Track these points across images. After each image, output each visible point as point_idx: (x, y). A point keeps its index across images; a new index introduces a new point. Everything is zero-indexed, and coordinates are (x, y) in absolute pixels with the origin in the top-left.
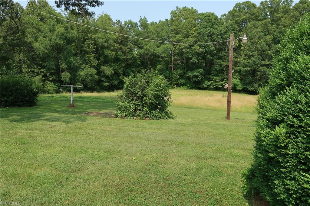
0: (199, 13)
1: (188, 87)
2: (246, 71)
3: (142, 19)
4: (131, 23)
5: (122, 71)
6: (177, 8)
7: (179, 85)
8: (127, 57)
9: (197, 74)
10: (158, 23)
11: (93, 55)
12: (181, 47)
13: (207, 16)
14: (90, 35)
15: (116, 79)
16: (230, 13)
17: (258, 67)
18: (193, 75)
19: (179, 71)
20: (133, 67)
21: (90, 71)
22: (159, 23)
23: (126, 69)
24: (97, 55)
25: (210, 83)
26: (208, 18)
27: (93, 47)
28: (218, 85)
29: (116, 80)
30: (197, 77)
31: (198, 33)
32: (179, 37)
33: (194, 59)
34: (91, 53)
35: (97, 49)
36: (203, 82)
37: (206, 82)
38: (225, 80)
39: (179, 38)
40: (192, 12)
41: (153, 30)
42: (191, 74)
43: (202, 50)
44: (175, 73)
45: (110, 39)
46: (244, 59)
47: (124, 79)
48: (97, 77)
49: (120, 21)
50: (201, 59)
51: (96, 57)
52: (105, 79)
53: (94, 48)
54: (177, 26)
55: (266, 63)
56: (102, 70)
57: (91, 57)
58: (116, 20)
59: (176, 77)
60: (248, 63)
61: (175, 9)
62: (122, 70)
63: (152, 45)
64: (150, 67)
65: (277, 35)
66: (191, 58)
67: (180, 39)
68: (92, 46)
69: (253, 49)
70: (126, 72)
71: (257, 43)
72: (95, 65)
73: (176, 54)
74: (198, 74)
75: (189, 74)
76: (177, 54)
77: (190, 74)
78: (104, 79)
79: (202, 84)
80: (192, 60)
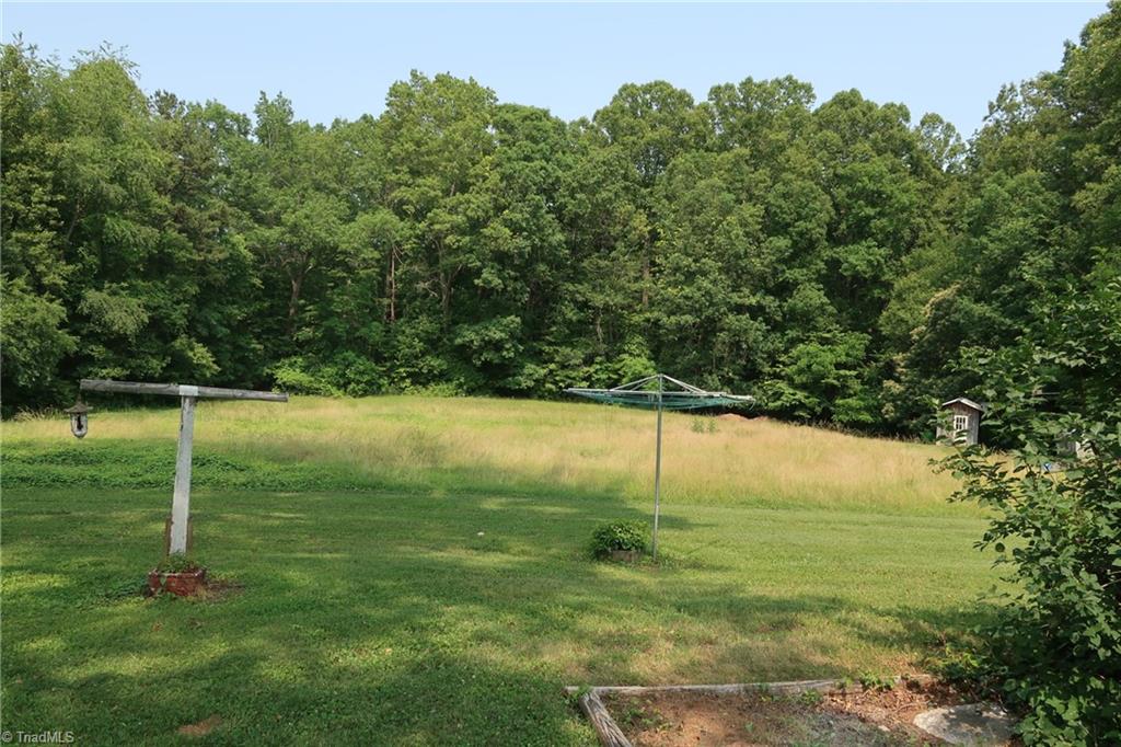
0: (500, 103)
1: (460, 386)
2: (680, 328)
3: (270, 102)
4: (219, 114)
5: (185, 316)
6: (414, 74)
7: (421, 380)
8: (210, 256)
9: (498, 335)
10: (329, 127)
11: (46, 233)
12: (437, 227)
13: (534, 117)
14: (31, 141)
15: (153, 351)
16: (601, 115)
17: (721, 314)
18: (483, 340)
19: (424, 324)
20: (228, 302)
21: (34, 310)
22: (334, 127)
23: (200, 310)
24: (65, 239)
25: (543, 372)
26: (535, 122)
27: (45, 198)
28: (574, 379)
29: (153, 356)
30: (497, 346)
31: (504, 177)
32: (431, 184)
33: (490, 277)
34: (38, 227)
35: (66, 211)
36: (515, 366)
37: (530, 368)
38: (598, 359)
39: (428, 192)
40: (475, 97)
41: (321, 151)
42: (473, 336)
43: (520, 242)
44: (404, 332)
45: (136, 166)
46: (669, 284)
47: (192, 349)
48: (70, 341)
49: (173, 96)
50: (516, 279)
51: (59, 247)
52: (101, 348)
53: (51, 204)
54: (418, 144)
55: (747, 302)
56: (91, 307)
57: (35, 244)
58: (158, 94)
59: (411, 346)
60: (686, 298)
61: (407, 79)
62: (186, 312)
63: (319, 209)
64: (302, 301)
65: (777, 204)
66: (478, 273)
67: (432, 193)
68: (45, 194)
69: (700, 248)
70: (198, 321)
71: (715, 228)
72: (55, 284)
73: (406, 254)
74: (503, 335)
75: (466, 333)
76: (411, 254)
77: (469, 335)
78: (97, 351)
79: (514, 375)
80: (479, 278)
